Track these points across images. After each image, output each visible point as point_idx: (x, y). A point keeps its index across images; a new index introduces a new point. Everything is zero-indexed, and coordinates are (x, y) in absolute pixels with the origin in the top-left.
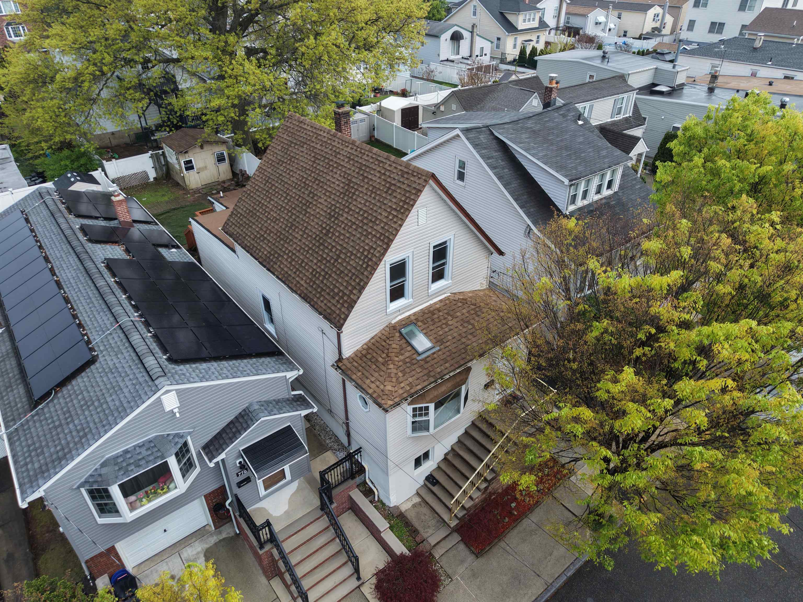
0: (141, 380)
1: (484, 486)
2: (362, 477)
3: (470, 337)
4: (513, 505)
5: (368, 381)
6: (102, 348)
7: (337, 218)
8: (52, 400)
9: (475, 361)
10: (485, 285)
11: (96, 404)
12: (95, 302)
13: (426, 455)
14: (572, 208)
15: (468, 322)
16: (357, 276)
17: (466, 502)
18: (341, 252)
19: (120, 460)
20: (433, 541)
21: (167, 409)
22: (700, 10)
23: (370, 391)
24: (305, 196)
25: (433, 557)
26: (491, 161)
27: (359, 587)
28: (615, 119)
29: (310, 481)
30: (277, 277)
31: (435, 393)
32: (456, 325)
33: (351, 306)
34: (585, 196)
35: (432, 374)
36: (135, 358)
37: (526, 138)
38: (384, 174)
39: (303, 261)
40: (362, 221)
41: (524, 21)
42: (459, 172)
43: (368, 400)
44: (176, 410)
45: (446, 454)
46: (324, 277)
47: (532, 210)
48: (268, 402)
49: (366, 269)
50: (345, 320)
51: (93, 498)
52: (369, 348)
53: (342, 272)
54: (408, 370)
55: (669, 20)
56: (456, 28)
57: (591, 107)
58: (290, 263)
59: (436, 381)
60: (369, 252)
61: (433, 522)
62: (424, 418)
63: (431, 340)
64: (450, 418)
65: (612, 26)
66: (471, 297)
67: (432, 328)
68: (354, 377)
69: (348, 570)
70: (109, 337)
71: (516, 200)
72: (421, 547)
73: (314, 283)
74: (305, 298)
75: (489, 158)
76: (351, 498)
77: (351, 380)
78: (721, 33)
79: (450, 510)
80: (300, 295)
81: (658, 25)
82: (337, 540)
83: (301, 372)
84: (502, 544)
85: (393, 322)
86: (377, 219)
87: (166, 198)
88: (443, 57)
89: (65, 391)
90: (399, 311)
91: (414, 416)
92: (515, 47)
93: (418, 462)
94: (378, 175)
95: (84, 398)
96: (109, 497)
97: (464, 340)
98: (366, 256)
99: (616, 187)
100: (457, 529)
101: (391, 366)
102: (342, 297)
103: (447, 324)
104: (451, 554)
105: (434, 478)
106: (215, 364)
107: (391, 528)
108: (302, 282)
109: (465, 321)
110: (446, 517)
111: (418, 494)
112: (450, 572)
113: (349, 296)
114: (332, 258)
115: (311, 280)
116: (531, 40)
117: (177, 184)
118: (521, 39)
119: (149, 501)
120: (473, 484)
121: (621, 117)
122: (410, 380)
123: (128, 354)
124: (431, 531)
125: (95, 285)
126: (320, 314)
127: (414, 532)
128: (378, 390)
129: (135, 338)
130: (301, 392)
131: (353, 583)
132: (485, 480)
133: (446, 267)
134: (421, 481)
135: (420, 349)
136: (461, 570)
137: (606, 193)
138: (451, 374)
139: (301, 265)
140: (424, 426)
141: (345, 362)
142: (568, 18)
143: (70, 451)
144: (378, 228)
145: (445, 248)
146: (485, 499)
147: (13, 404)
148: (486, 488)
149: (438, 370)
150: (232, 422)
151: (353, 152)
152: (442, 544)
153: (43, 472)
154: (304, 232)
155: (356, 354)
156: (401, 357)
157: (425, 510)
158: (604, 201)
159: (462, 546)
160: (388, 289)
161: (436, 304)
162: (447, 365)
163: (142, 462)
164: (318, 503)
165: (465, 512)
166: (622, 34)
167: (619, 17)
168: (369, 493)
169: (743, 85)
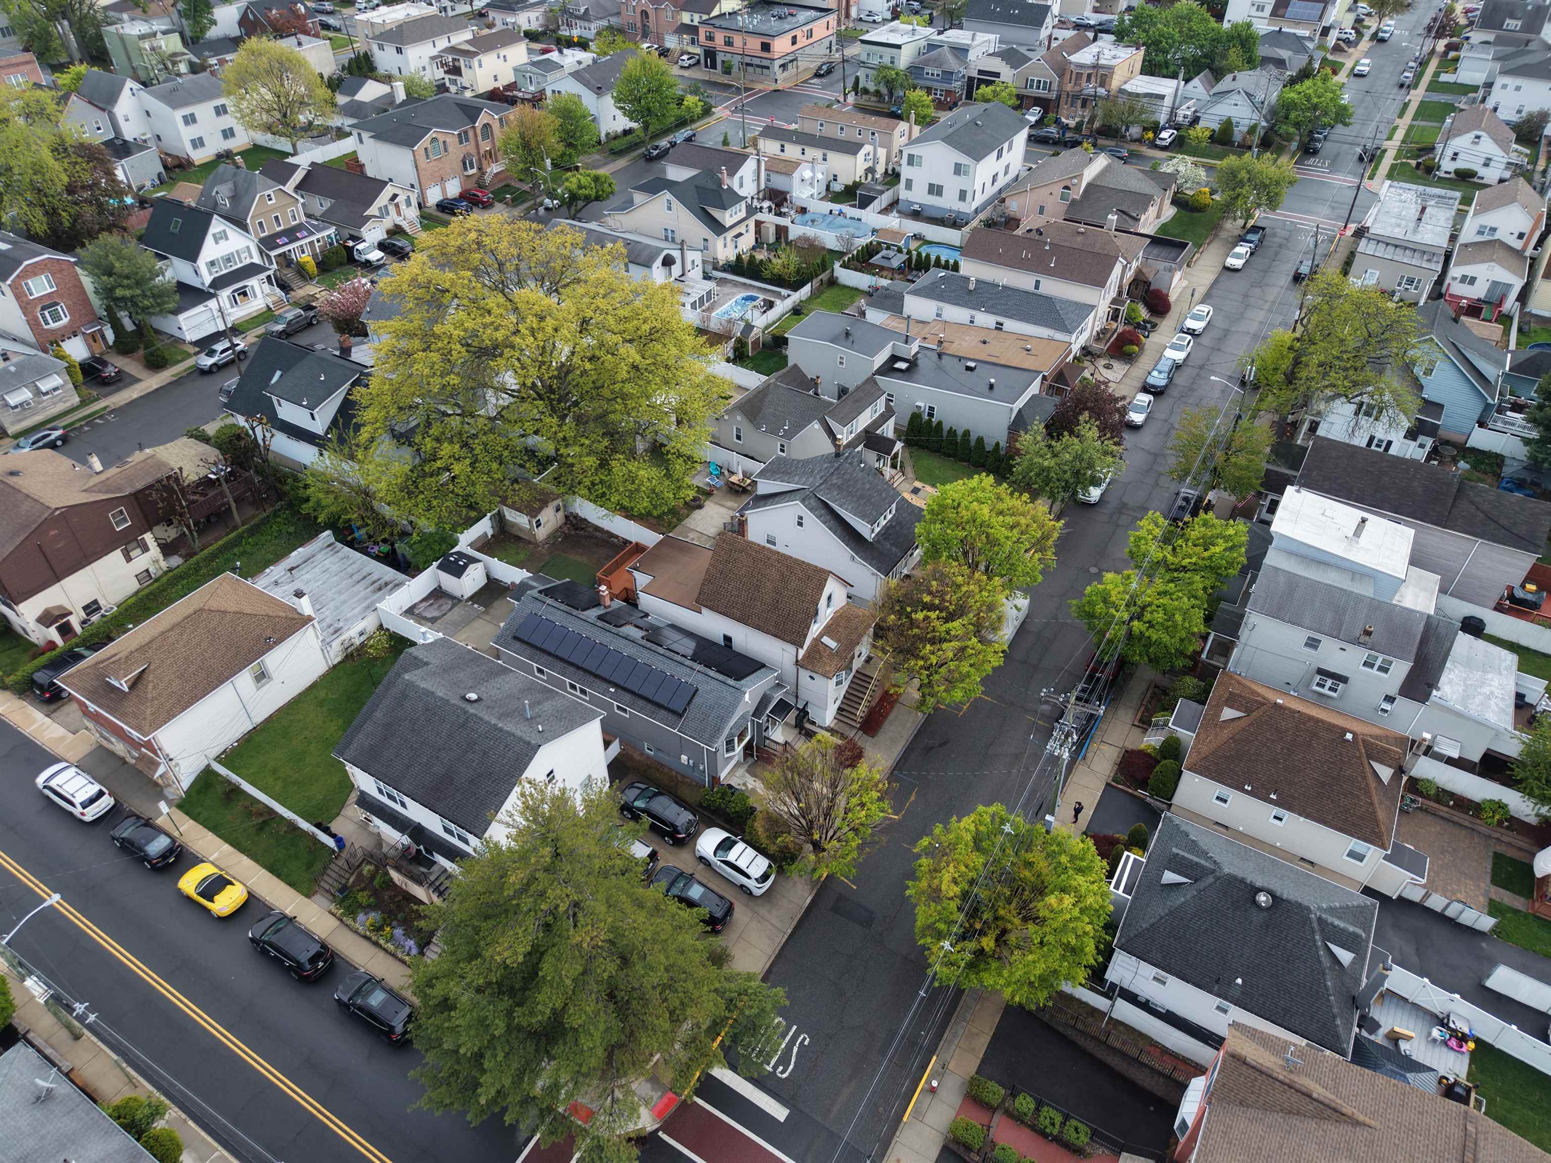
1: (868, 704)
2: (810, 717)
3: (851, 635)
4: (882, 711)
5: (812, 668)
6: (696, 683)
7: (781, 594)
8: (689, 711)
9: (856, 647)
10: (846, 602)
11: (716, 706)
13: (838, 698)
14: (873, 536)
16: (804, 622)
17: (861, 714)
18: (790, 611)
19: (735, 726)
20: (851, 735)
21: (746, 700)
22: (916, 168)
23: (820, 672)
24: (755, 582)
25: (855, 742)
26: (822, 518)
28: (874, 418)
29: (790, 722)
30: (752, 627)
32: (842, 630)
33: (804, 637)
34: (878, 525)
35: (842, 657)
36: (720, 683)
37: (837, 495)
38: (803, 571)
39: (767, 618)
41: (731, 215)
42: (799, 522)
43: (815, 676)
44: (749, 701)
45: (845, 695)
46: (784, 624)
47: (853, 545)
48: (771, 689)
50: (802, 645)
52: (809, 652)
53: (794, 621)
54: (829, 659)
56: (666, 252)
57: (857, 421)
58: (758, 619)
59: (845, 661)
61: (848, 728)
62: (841, 679)
63: (833, 641)
64: (848, 676)
65: (820, 176)
67: (831, 634)
68: (806, 667)
70: (695, 677)
71: (843, 542)
72: (848, 739)
73: (778, 628)
76: (809, 728)
77: (805, 669)
78: (941, 196)
79: (854, 720)
81: (870, 164)
83: (778, 672)
84: (882, 729)
85: (815, 637)
86: (806, 594)
87: (522, 556)
90: (816, 630)
91: (837, 679)
92: (725, 246)
93: (835, 702)
95: (707, 706)
97: (849, 637)
99: (894, 512)
100: (859, 729)
101: (821, 659)
102: (798, 633)
103: (837, 630)
104: (862, 740)
105: (842, 708)
106: (751, 677)
108: (771, 628)
109: (846, 627)
110: (853, 724)
111: (836, 717)
112: (864, 747)
113: (802, 632)
114: (785, 614)
115: (776, 626)
116: (740, 235)
117: (518, 539)
118: (730, 235)
119: (742, 743)
120: (864, 705)
121: (878, 414)
122: (835, 663)
124: (849, 732)
126: (788, 642)
127: (842, 734)
128: (824, 671)
129: (711, 674)
132: (869, 701)
133: (831, 602)
134: (836, 711)
135: (830, 647)
136: (868, 745)
137: (889, 517)
140: (841, 682)
141: (800, 661)
142: (768, 175)
143: (720, 726)
144: (808, 598)
146: (869, 711)
147: (665, 719)
148: (869, 706)
149: (844, 655)
150: (762, 700)
152: (856, 736)
154: (762, 602)
155: (805, 656)
156: (824, 654)
157: (842, 724)
158: (890, 523)
159: (865, 735)
161: (830, 621)
162: (845, 652)
164: (796, 732)
165: (862, 720)
166: (832, 178)
167: (825, 159)
168: (813, 723)
169: (965, 344)
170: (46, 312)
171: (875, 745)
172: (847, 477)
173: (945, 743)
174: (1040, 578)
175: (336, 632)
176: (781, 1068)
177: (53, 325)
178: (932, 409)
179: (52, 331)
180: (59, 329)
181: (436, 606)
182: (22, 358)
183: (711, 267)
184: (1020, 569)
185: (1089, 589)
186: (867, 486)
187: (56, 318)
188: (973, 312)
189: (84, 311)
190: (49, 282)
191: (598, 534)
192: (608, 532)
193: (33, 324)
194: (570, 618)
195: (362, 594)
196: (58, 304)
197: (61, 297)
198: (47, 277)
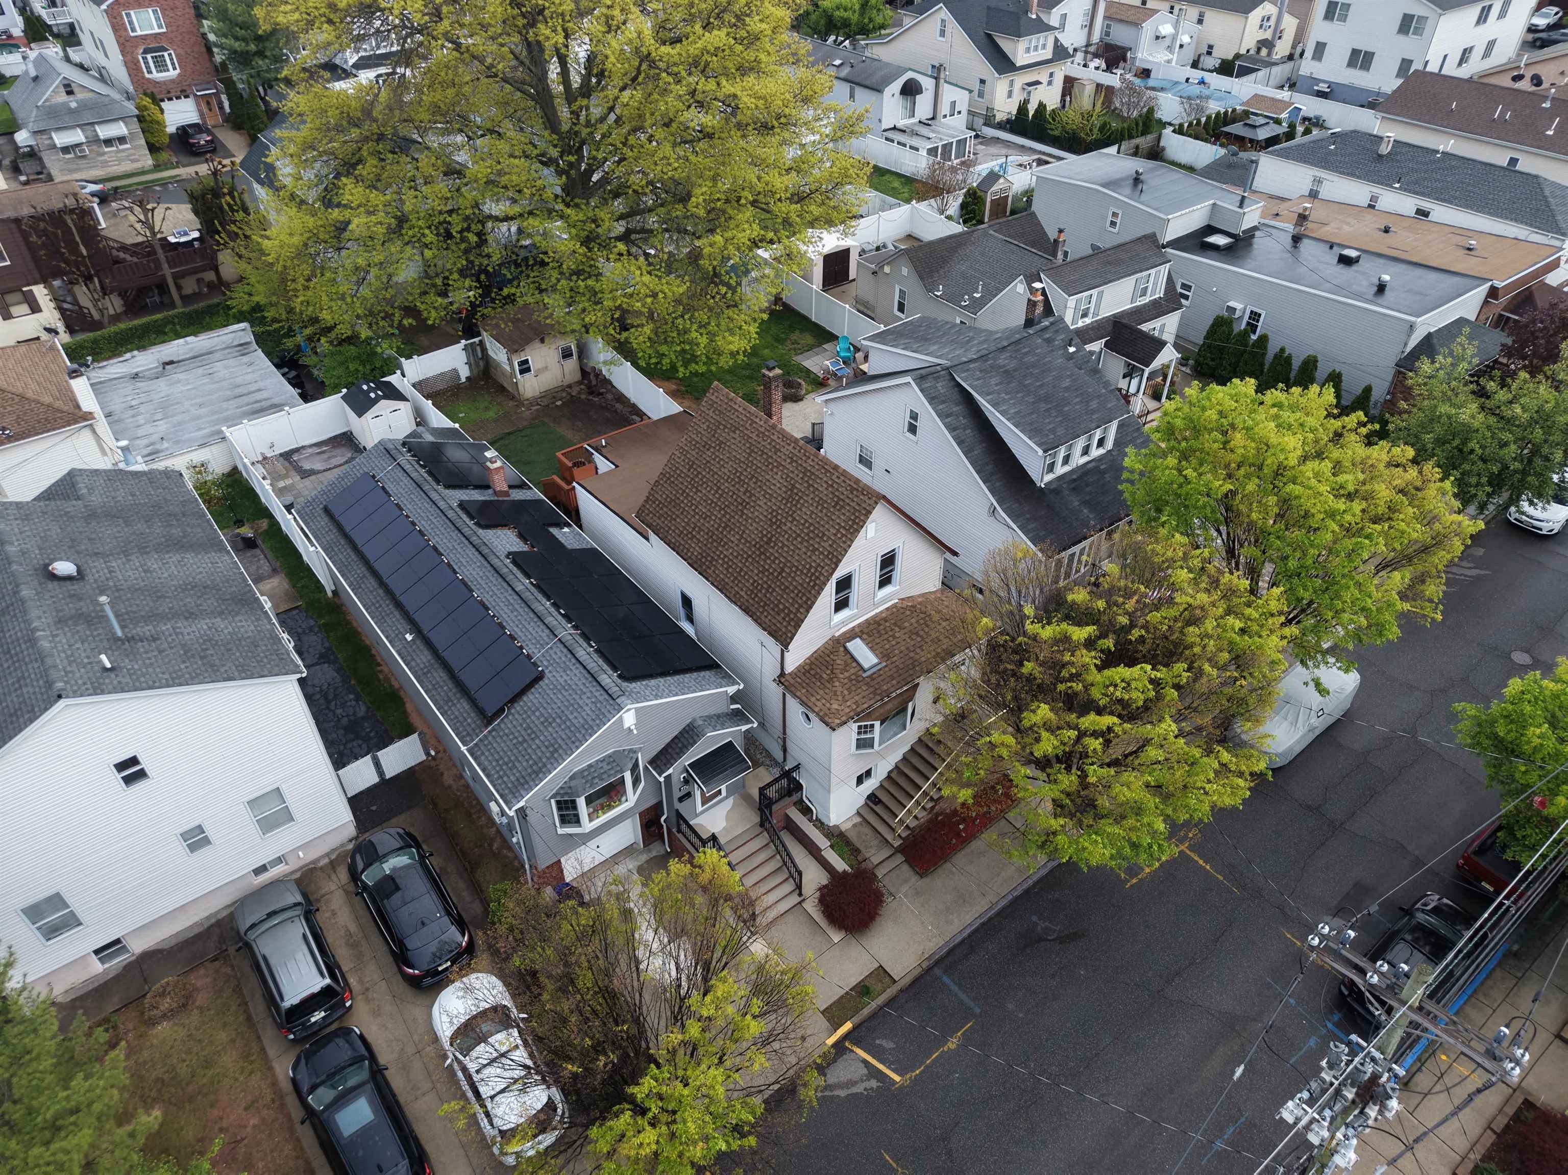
0: (601, 698)
1: (930, 805)
2: (799, 794)
3: (918, 650)
4: (961, 827)
5: (813, 699)
6: (545, 663)
7: (779, 527)
8: (507, 716)
9: (922, 678)
10: (938, 585)
11: (558, 720)
12: (521, 610)
13: (868, 773)
14: (1048, 478)
15: (917, 634)
16: (804, 595)
17: (910, 821)
18: (785, 565)
19: (586, 773)
20: (876, 860)
21: (626, 726)
22: (1336, 25)
23: (816, 709)
24: (741, 494)
25: (876, 876)
26: (949, 419)
27: (800, 903)
28: (1138, 304)
29: (747, 798)
30: (712, 584)
31: (882, 711)
32: (904, 637)
33: (798, 626)
34: (1066, 460)
35: (878, 692)
36: (587, 675)
37: (997, 385)
38: (832, 486)
39: (741, 570)
40: (808, 535)
41: (1028, 50)
42: (910, 424)
43: (811, 715)
44: (633, 727)
45: (890, 772)
46: (767, 591)
47: (998, 484)
48: (710, 717)
49: (813, 587)
50: (792, 639)
51: (559, 809)
52: (812, 663)
53: (787, 587)
54: (853, 688)
55: (1290, 24)
56: (909, 75)
57: (1101, 294)
58: (727, 569)
59: (882, 699)
60: (816, 570)
61: (875, 843)
62: (868, 736)
63: (877, 655)
64: (896, 734)
65: (1186, 39)
66: (920, 603)
67: (877, 640)
68: (798, 694)
69: (789, 886)
70: (551, 652)
71: (978, 472)
72: (864, 865)
73: (756, 595)
74: (746, 611)
75: (948, 416)
76: (787, 816)
77: (795, 696)
78: (1368, 70)
79: (893, 830)
80: (740, 607)
81: (1268, 35)
82: (778, 857)
83: (742, 686)
84: (948, 865)
85: (837, 635)
86: (824, 535)
87: (491, 414)
88: (887, 124)
89: (518, 707)
90: (843, 623)
91: (859, 733)
92: (1010, 94)
93: (860, 780)
94: (825, 485)
95: (542, 715)
96: (575, 808)
97: (912, 654)
98: (813, 574)
99: (1109, 444)
100: (900, 850)
101: (837, 684)
102: (788, 615)
103: (894, 637)
104: (893, 874)
105: (876, 797)
106: (662, 680)
107: (832, 846)
108: (742, 593)
109: (914, 633)
110: (889, 837)
111: (858, 813)
112: (893, 890)
113: (795, 614)
114: (775, 570)
115: (752, 591)
116: (1038, 83)
117: (502, 389)
118: (1021, 79)
119: (604, 813)
120: (918, 803)
121: (1147, 299)
122: (857, 698)
123: (577, 671)
124: (873, 851)
125: (513, 589)
126: (764, 629)
127: (856, 851)
128: (825, 709)
129: (581, 654)
130: (738, 706)
131: (795, 899)
132: (932, 799)
133: (894, 573)
134: (861, 801)
135: (866, 666)
136: (904, 889)
137: (1096, 453)
138: (898, 692)
139: (739, 573)
140: (868, 744)
141: (788, 677)
142: (1109, 26)
143: (545, 765)
144: (826, 545)
145: (894, 556)
146: (931, 819)
147: (461, 719)
148: (933, 808)
149: (885, 687)
150: (676, 737)
151: (796, 452)
152: (884, 864)
153: (522, 785)
154: (742, 536)
155: (798, 669)
156: (847, 674)
157: (866, 830)
158: (1093, 464)
159: (905, 867)
160: (833, 602)
161: (881, 612)
162: (894, 682)
163: (605, 776)
164: (758, 819)
165: (908, 832)
166: (1205, 50)
167: (1200, 22)
168: (806, 811)
169: (1346, 228)
170: (149, 56)
171: (918, 893)
172: (1030, 359)
173: (1074, 937)
174: (1394, 632)
175: (151, 454)
177: (156, 75)
178: (1255, 316)
179: (155, 83)
180: (165, 83)
181: (325, 456)
182: (90, 95)
183: (981, 121)
184: (1347, 596)
185: (1515, 685)
186: (1067, 383)
187: (161, 65)
188: (1377, 190)
189: (198, 67)
190: (157, 19)
191: (618, 406)
192: (634, 406)
193: (133, 68)
194: (417, 494)
196: (166, 50)
197: (171, 42)
198: (155, 12)
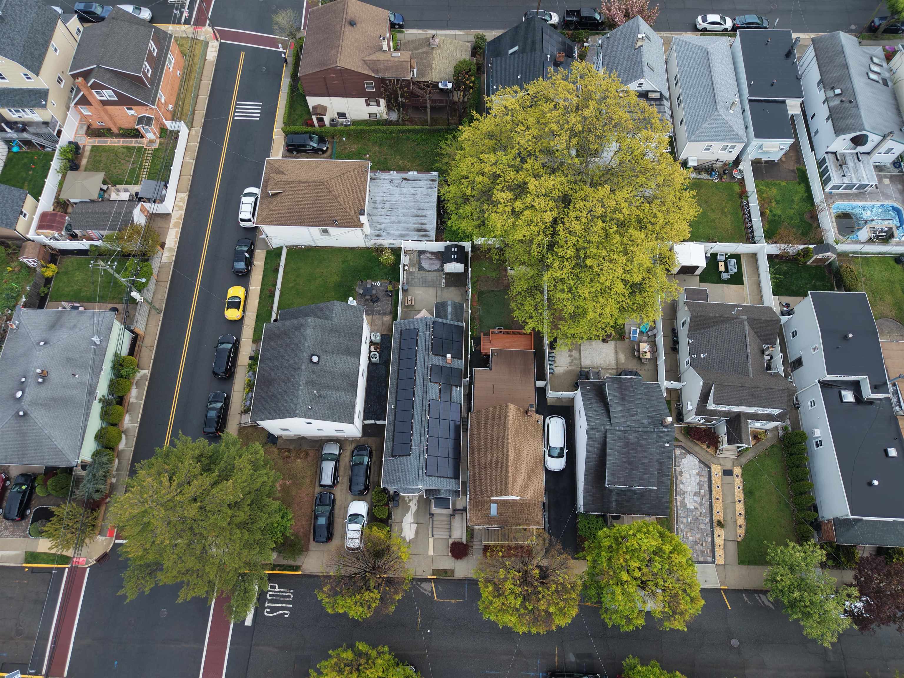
3: (511, 518)
6: (413, 450)
8: (397, 459)
11: (405, 473)
12: (419, 427)
20: (475, 545)
32: (511, 512)
35: (489, 523)
37: (618, 446)
52: (480, 501)
54: (483, 517)
56: (863, 133)
59: (489, 526)
63: (498, 512)
66: (526, 503)
67: (502, 508)
70: (416, 449)
71: (586, 470)
72: (470, 545)
75: (590, 447)
89: (401, 458)
95: (403, 467)
97: (508, 518)
101: (480, 513)
103: (508, 510)
104: (477, 550)
106: (437, 478)
109: (515, 512)
122: (482, 521)
123: (418, 463)
125: (422, 418)
127: (472, 537)
129: (421, 458)
136: (476, 556)
149: (492, 523)
152: (477, 547)
156: (485, 512)
159: (481, 551)
161: (511, 500)
171: (478, 559)
172: (643, 442)
175: (378, 236)
176: (269, 610)
178: (820, 443)
181: (431, 262)
194: (423, 352)
195: (410, 225)
